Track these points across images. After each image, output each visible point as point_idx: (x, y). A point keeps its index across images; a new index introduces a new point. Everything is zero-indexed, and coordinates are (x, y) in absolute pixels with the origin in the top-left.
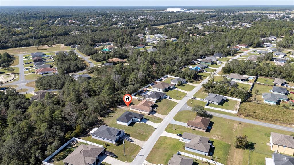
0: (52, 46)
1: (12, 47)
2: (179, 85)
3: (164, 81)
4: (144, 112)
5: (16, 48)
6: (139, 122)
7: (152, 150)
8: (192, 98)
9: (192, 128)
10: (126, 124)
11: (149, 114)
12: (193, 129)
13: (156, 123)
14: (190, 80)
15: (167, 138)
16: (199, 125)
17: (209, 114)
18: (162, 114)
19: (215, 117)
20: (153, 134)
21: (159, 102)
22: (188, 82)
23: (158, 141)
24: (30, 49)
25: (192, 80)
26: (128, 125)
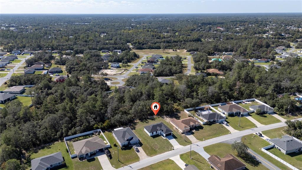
0: (176, 51)
1: (146, 49)
2: (258, 114)
3: (244, 104)
4: (179, 130)
5: (148, 50)
6: (164, 137)
7: (145, 167)
8: (256, 134)
9: (212, 165)
10: (149, 134)
11: (182, 134)
12: (212, 167)
13: (180, 144)
14: (281, 112)
15: (173, 163)
16: (219, 165)
17: (258, 160)
18: (197, 139)
19: (263, 166)
20: (164, 153)
21: (209, 125)
22: (276, 113)
23: (161, 161)
24: (157, 51)
25: (284, 113)
26: (151, 136)
